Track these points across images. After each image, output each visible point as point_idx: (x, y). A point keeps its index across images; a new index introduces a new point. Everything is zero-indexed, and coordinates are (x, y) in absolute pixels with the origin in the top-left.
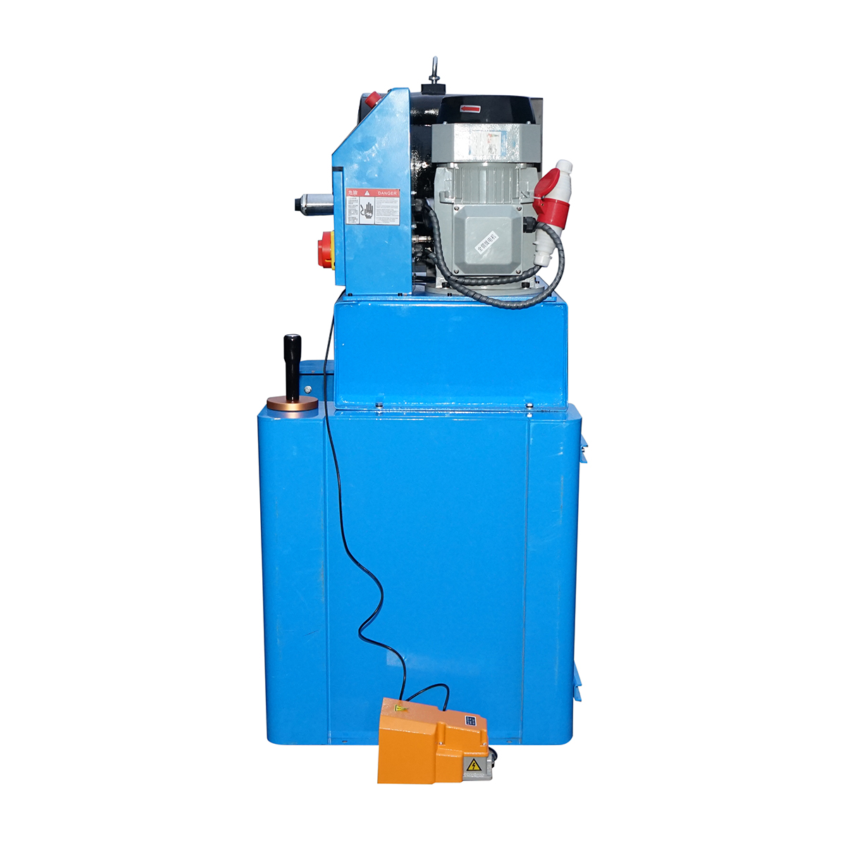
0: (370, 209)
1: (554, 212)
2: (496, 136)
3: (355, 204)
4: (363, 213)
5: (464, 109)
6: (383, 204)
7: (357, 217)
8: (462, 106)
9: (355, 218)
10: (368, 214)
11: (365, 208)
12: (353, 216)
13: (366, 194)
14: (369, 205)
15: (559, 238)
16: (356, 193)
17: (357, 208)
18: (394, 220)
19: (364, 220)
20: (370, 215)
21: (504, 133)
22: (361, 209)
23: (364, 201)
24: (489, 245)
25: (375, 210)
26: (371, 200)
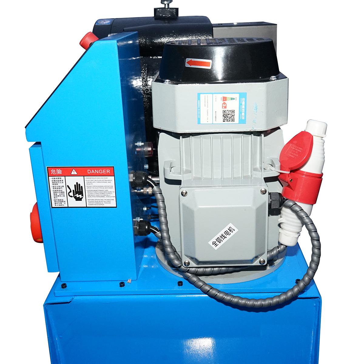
0: (78, 191)
1: (301, 187)
2: (232, 99)
3: (60, 184)
4: (71, 194)
5: (190, 63)
6: (94, 184)
7: (65, 199)
8: (188, 60)
9: (62, 201)
10: (77, 196)
11: (73, 188)
12: (59, 198)
13: (73, 173)
14: (77, 186)
15: (308, 216)
16: (59, 172)
17: (64, 189)
18: (109, 202)
19: (73, 202)
20: (81, 196)
21: (243, 95)
22: (68, 190)
23: (72, 181)
24: (226, 240)
25: (86, 191)
26: (80, 180)
